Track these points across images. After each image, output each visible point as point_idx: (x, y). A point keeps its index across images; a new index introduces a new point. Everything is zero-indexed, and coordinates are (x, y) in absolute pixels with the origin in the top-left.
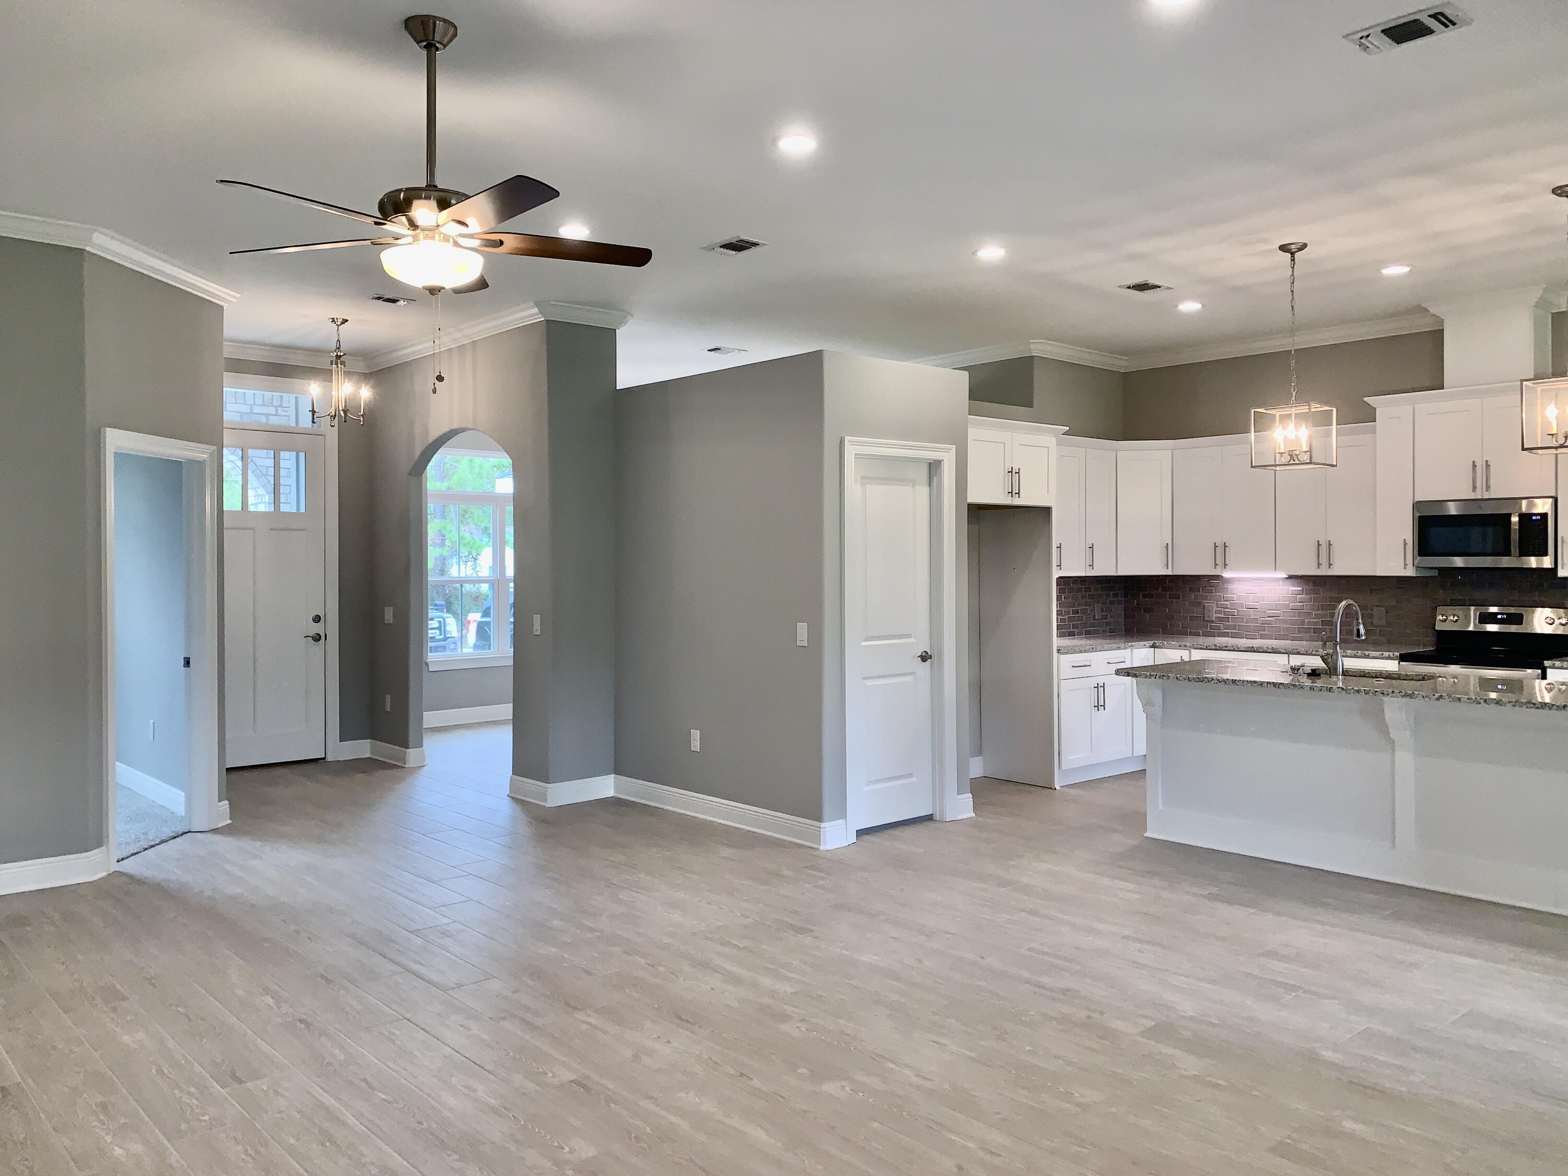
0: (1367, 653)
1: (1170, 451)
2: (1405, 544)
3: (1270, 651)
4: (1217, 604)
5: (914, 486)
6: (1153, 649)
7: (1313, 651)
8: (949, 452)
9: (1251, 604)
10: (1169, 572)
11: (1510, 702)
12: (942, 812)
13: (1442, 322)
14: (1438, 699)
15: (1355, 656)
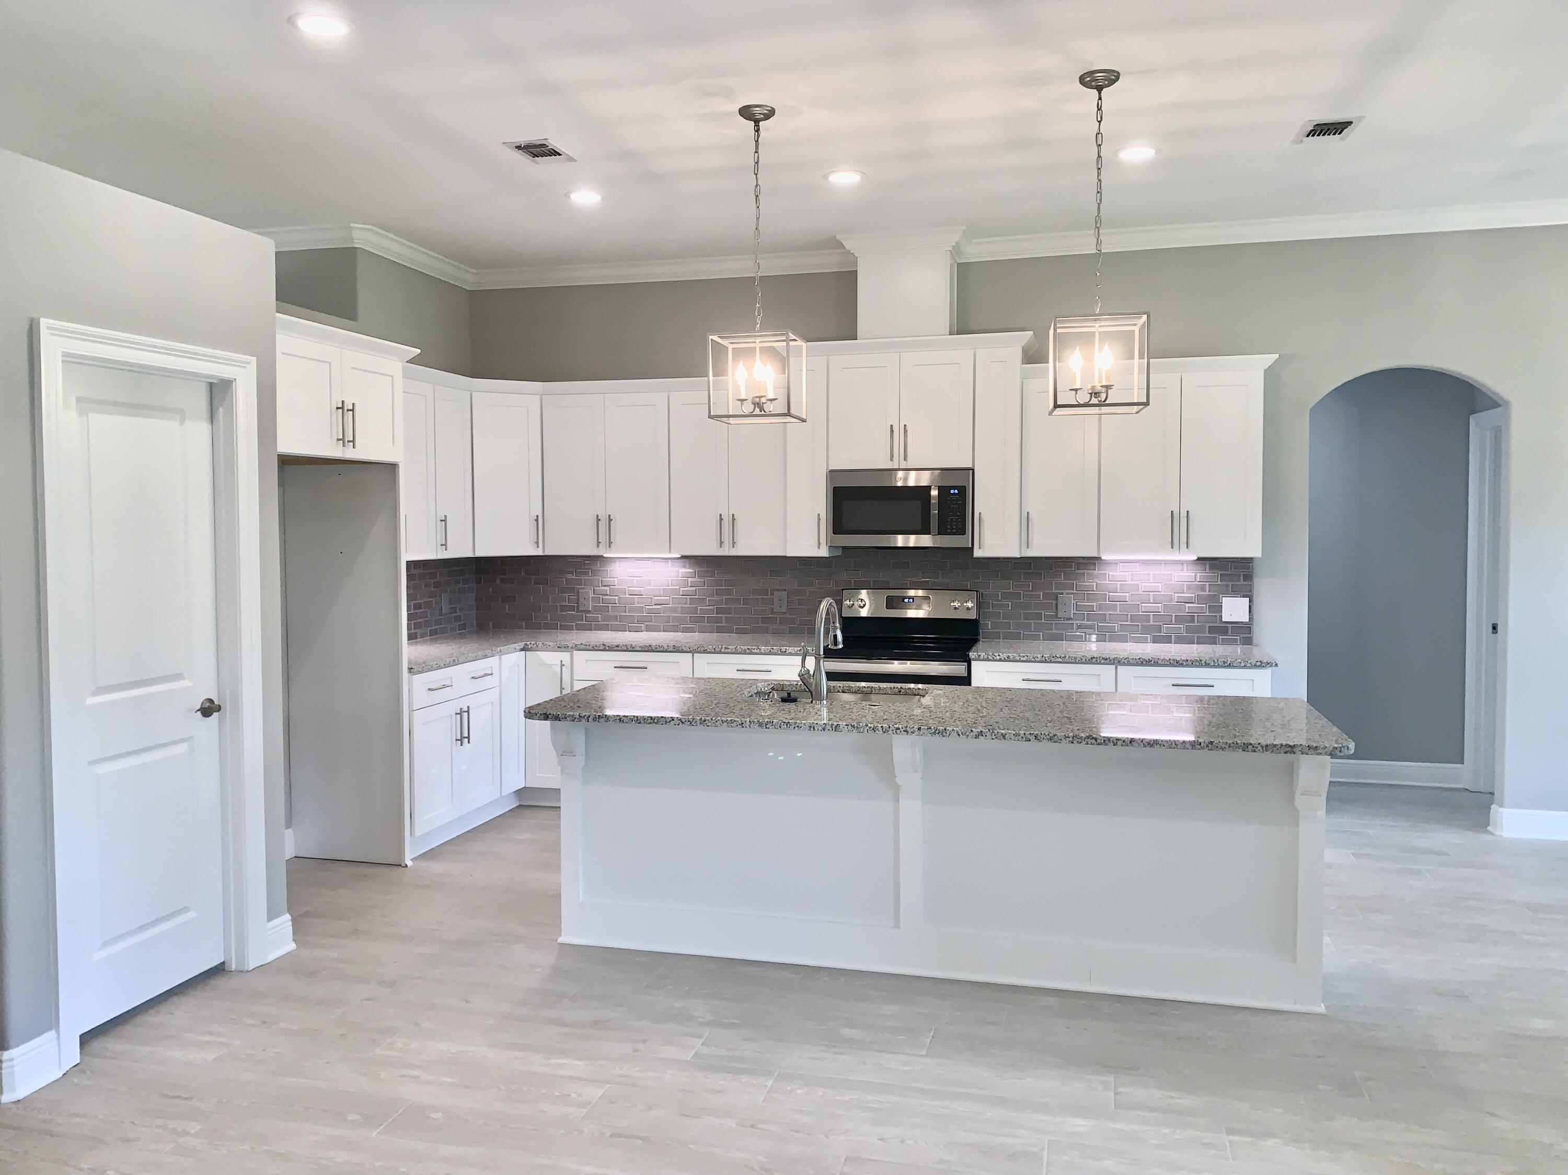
0: (783, 649)
1: (538, 397)
2: (819, 519)
3: (670, 650)
4: (594, 589)
5: (183, 421)
6: (524, 652)
7: (722, 648)
8: (245, 367)
9: (635, 589)
10: (539, 552)
11: (1066, 737)
12: (241, 957)
13: (855, 263)
14: (977, 737)
15: (770, 653)
